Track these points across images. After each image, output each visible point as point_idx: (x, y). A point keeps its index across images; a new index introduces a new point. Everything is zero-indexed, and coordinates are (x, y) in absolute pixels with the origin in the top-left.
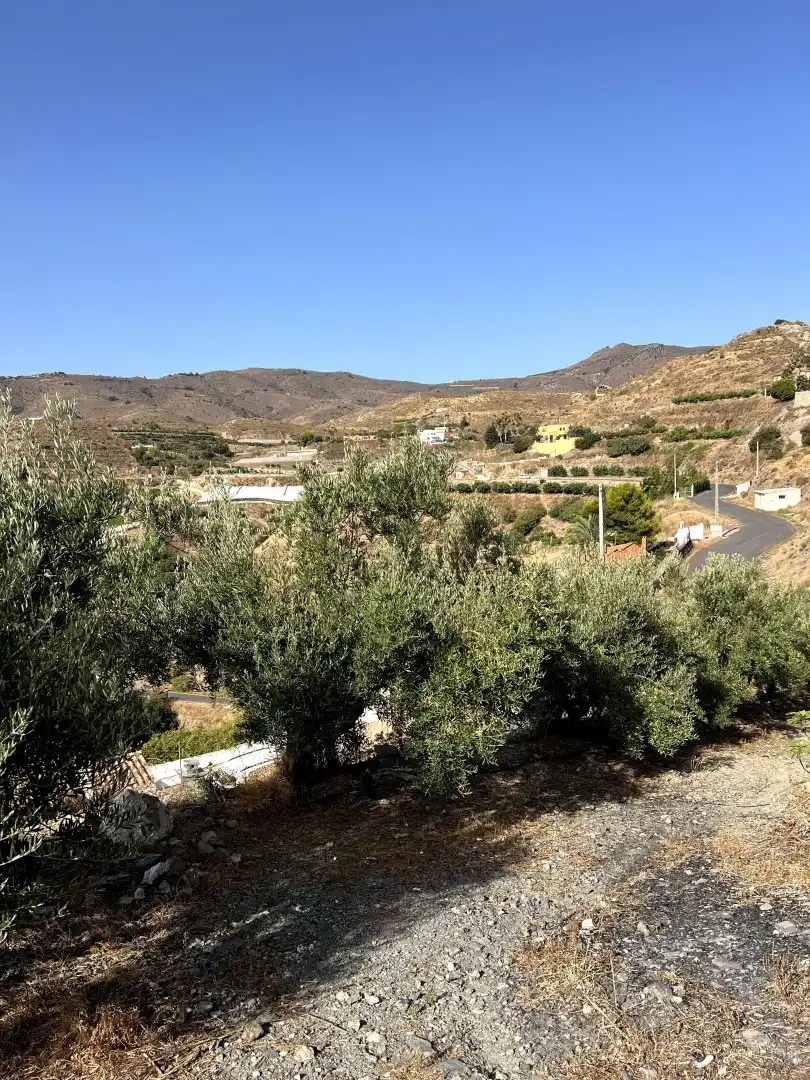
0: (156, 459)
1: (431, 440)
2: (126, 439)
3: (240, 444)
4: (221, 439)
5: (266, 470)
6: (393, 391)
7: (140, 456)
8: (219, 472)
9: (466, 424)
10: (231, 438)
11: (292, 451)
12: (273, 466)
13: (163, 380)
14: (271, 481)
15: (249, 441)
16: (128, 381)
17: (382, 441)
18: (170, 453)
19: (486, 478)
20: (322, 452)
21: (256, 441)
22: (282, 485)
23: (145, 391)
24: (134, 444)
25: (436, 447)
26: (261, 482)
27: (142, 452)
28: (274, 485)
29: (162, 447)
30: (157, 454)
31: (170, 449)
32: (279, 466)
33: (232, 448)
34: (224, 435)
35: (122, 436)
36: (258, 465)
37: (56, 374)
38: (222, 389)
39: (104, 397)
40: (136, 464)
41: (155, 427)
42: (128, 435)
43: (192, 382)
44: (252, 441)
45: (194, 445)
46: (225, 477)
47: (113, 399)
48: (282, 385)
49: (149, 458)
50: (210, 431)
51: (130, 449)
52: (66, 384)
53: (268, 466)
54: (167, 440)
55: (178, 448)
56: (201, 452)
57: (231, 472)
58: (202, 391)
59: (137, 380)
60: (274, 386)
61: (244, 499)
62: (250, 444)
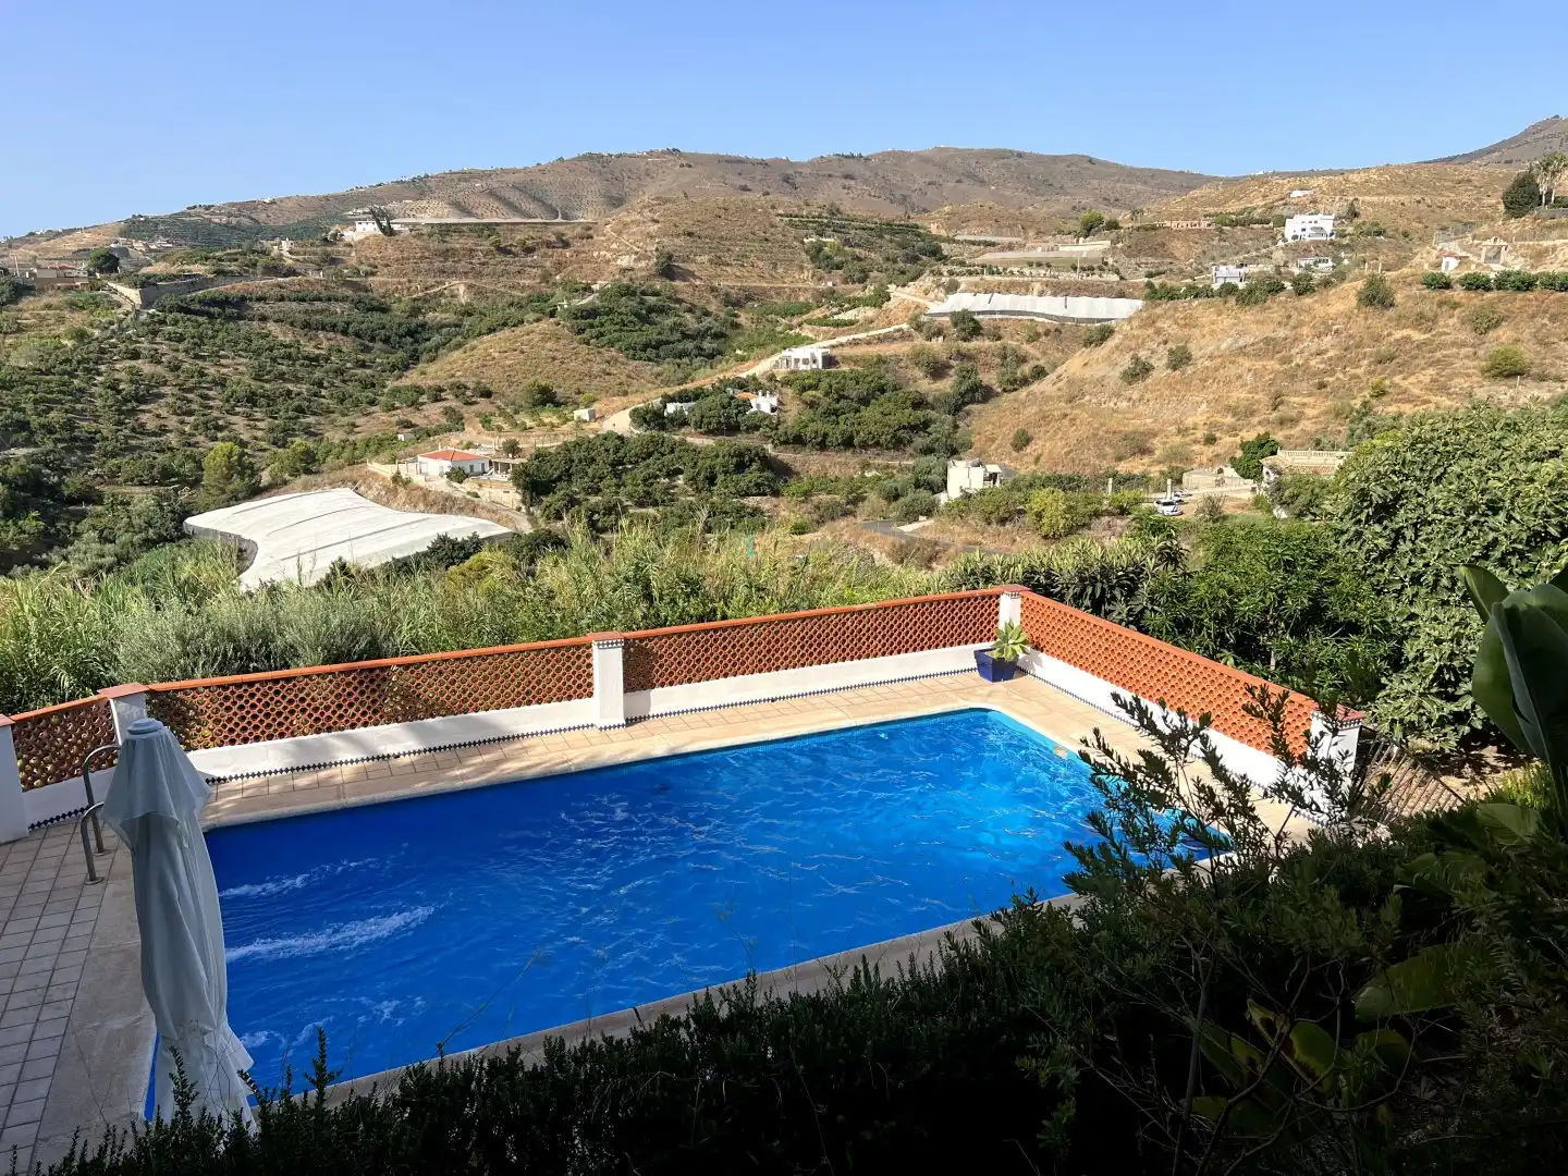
0: (837, 259)
1: (1308, 231)
2: (796, 227)
3: (958, 242)
4: (929, 234)
5: (1027, 271)
6: (1160, 186)
7: (816, 253)
8: (951, 273)
9: (1356, 215)
10: (943, 233)
11: (1065, 244)
12: (1039, 265)
13: (811, 163)
14: (1037, 287)
15: (972, 238)
16: (764, 164)
17: (1221, 231)
18: (857, 251)
19: (1516, 264)
20: (1120, 245)
21: (982, 238)
22: (1055, 294)
23: (787, 179)
24: (806, 236)
25: (1317, 244)
26: (1025, 288)
27: (819, 248)
28: (1041, 294)
29: (847, 242)
30: (839, 251)
31: (859, 246)
32: (1049, 266)
33: (946, 248)
34: (934, 229)
35: (791, 224)
36: (1017, 262)
37: (669, 152)
38: (895, 179)
39: (733, 186)
40: (810, 266)
41: (834, 212)
42: (798, 222)
43: (852, 167)
44: (978, 238)
45: (891, 241)
46: (963, 281)
47: (745, 189)
48: (982, 174)
49: (828, 257)
50: (911, 222)
51: (803, 243)
52: (682, 166)
53: (1031, 265)
54: (853, 232)
55: (870, 246)
56: (900, 252)
57: (971, 273)
58: (866, 182)
59: (777, 161)
60: (972, 176)
61: (1002, 312)
62: (973, 243)
